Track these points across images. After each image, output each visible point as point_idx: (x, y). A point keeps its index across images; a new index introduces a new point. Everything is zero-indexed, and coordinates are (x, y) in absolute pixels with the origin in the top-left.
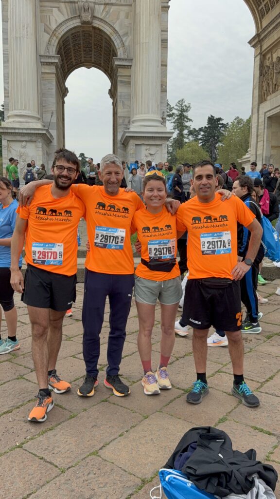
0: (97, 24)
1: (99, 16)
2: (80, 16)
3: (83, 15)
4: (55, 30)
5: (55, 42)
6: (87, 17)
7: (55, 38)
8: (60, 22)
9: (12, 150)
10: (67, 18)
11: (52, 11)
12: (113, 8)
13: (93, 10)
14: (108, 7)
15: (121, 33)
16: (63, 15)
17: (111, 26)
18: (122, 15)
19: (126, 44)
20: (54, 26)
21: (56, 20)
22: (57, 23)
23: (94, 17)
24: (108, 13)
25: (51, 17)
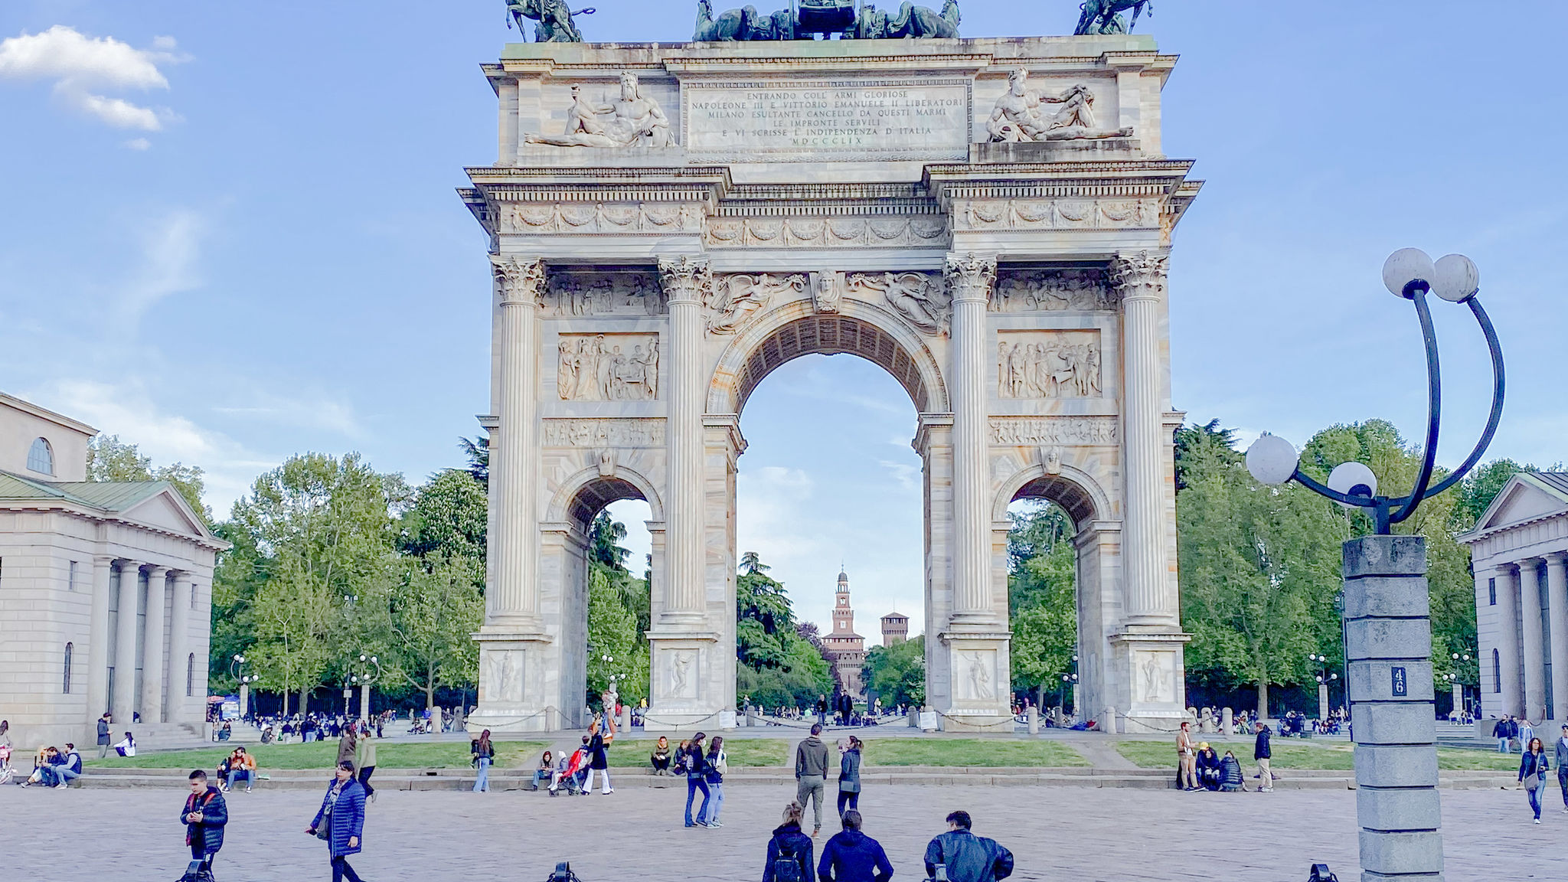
0: (621, 474)
1: (626, 464)
2: (597, 468)
3: (603, 467)
4: (562, 486)
5: (562, 502)
6: (607, 469)
7: (562, 497)
8: (569, 474)
9: (493, 663)
10: (580, 468)
11: (559, 461)
12: (645, 453)
13: (616, 459)
14: (637, 452)
15: (656, 485)
16: (574, 464)
17: (641, 478)
18: (658, 461)
20: (561, 481)
21: (565, 473)
22: (565, 476)
23: (617, 468)
24: (637, 459)
25: (557, 469)
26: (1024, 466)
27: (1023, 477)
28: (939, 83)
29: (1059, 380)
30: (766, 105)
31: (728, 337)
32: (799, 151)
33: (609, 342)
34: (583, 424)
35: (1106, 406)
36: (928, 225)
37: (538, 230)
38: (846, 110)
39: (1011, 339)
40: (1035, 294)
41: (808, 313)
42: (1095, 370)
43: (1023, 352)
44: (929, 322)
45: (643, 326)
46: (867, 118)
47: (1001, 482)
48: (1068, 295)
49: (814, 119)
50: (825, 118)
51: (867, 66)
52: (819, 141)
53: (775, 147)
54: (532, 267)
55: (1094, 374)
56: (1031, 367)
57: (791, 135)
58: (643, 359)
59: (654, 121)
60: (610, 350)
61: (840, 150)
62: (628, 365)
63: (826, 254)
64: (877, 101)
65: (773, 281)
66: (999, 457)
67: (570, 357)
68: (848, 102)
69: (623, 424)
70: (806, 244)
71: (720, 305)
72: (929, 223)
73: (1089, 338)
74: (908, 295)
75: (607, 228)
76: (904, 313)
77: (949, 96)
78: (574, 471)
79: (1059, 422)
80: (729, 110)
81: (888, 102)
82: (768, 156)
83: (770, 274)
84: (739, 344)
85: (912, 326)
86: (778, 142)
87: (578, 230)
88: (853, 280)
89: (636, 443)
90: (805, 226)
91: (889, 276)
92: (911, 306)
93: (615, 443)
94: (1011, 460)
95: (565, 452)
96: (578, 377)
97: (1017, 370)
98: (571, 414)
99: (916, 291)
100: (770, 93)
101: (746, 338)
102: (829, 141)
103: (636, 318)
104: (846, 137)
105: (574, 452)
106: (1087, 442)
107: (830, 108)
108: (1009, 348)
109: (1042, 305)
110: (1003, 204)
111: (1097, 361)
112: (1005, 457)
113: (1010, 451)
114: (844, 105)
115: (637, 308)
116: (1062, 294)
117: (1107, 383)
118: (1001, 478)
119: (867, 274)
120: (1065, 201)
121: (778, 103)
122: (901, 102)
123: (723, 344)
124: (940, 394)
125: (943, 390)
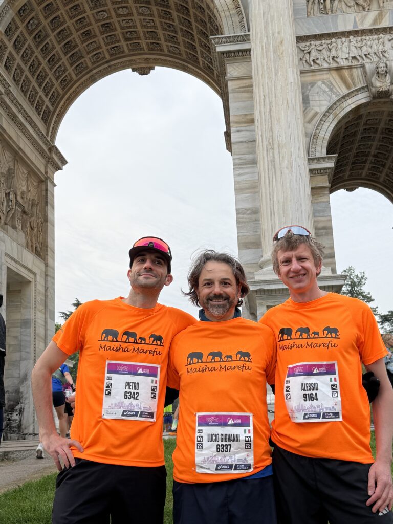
26: (344, 91)
27: (345, 104)
47: (316, 113)
66: (313, 84)
94: (328, 86)
112: (320, 83)
113: (326, 76)
118: (318, 110)
124: (236, 19)
125: (239, 13)
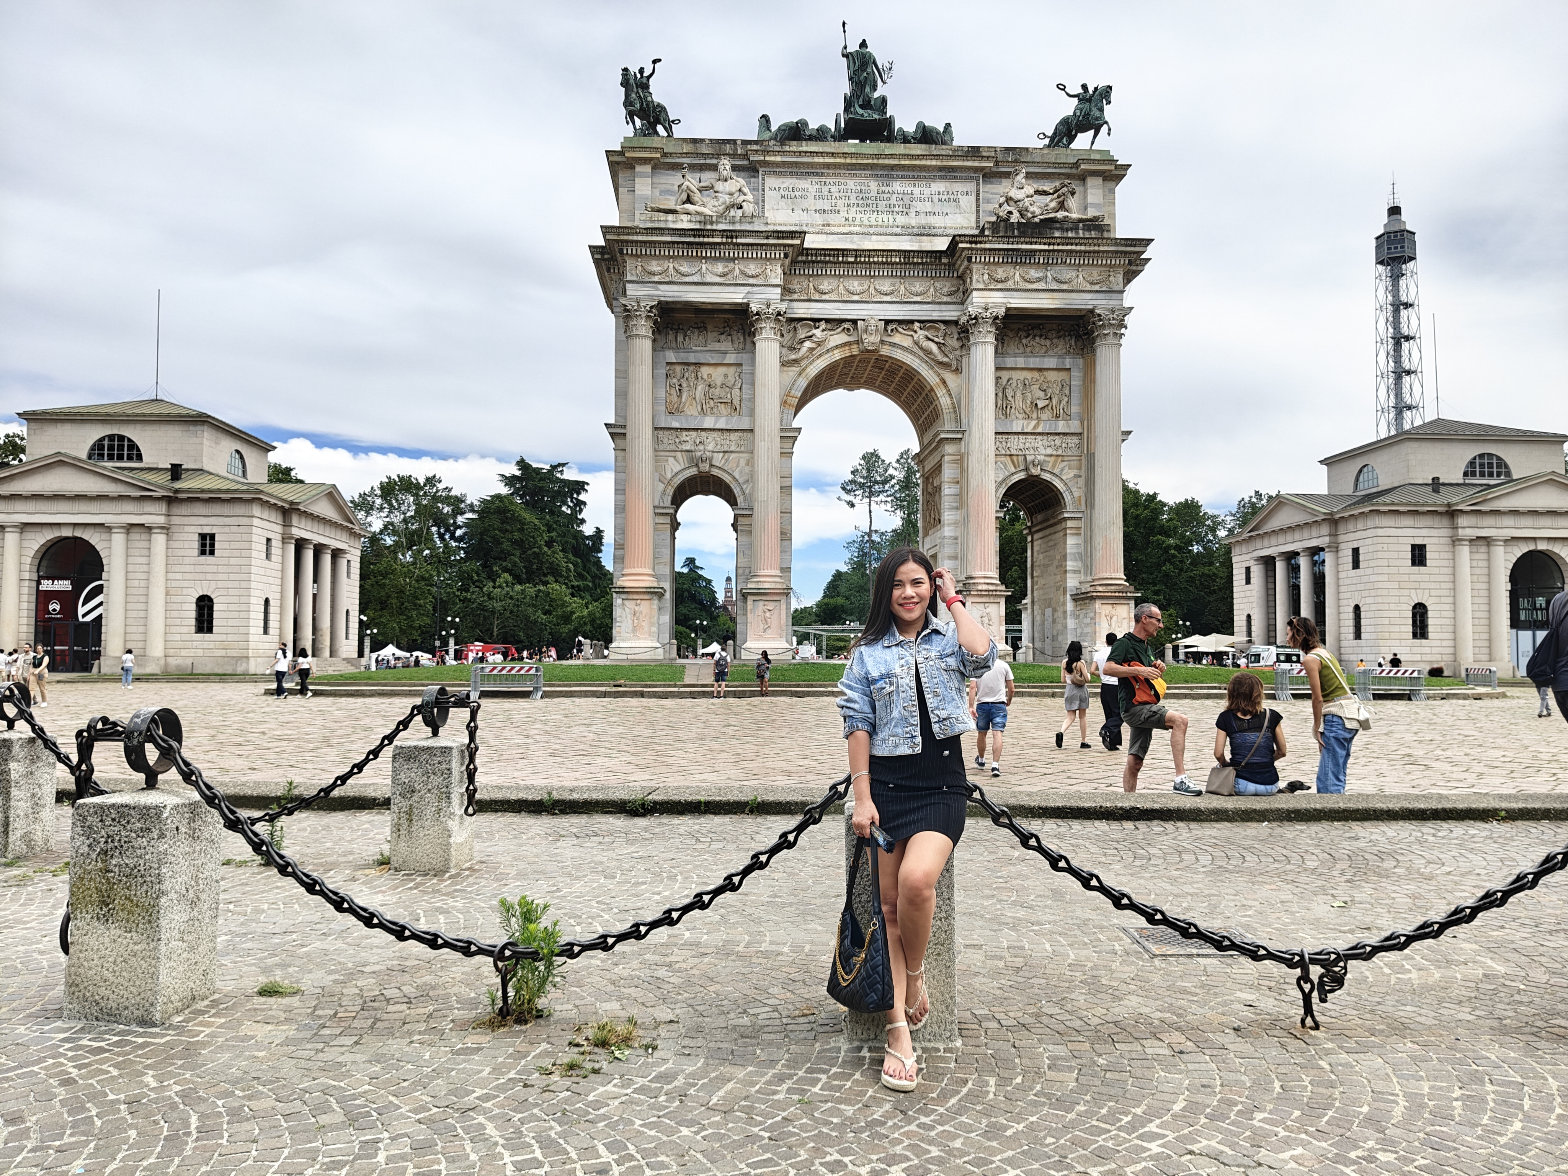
0: (715, 472)
1: (717, 464)
2: (697, 465)
3: (701, 465)
4: (670, 479)
5: (670, 491)
6: (705, 467)
7: (669, 487)
8: (675, 471)
10: (683, 467)
11: (668, 461)
12: (733, 456)
13: (711, 459)
14: (727, 455)
15: (741, 481)
16: (679, 464)
17: (730, 474)
18: (743, 462)
19: (747, 492)
20: (669, 476)
21: (671, 469)
22: (672, 471)
23: (712, 466)
24: (727, 460)
25: (666, 465)
26: (1013, 470)
27: (1013, 478)
28: (955, 178)
29: (1040, 406)
30: (825, 189)
31: (794, 370)
32: (850, 226)
33: (705, 371)
34: (684, 433)
35: (1074, 426)
36: (946, 286)
37: (656, 279)
38: (886, 196)
39: (1005, 375)
40: (1024, 341)
41: (855, 352)
42: (1066, 399)
43: (1013, 386)
44: (945, 360)
45: (731, 358)
46: (901, 203)
47: (999, 479)
48: (1048, 343)
49: (861, 202)
50: (870, 202)
51: (903, 162)
52: (865, 219)
53: (832, 222)
54: (651, 307)
55: (1064, 402)
56: (1019, 394)
57: (843, 214)
58: (730, 384)
59: (742, 198)
60: (705, 377)
61: (881, 227)
62: (718, 389)
63: (871, 306)
64: (909, 189)
65: (829, 326)
67: (675, 380)
68: (887, 189)
69: (715, 434)
70: (856, 298)
71: (789, 344)
72: (948, 284)
73: (1063, 375)
74: (929, 339)
75: (709, 278)
76: (928, 352)
77: (963, 189)
78: (679, 468)
79: (1039, 438)
80: (797, 194)
81: (916, 191)
82: (826, 229)
83: (828, 321)
84: (804, 375)
85: (933, 363)
86: (833, 219)
87: (687, 279)
88: (890, 328)
89: (726, 448)
90: (855, 285)
91: (917, 324)
92: (934, 348)
93: (711, 447)
94: (1004, 465)
95: (673, 454)
96: (680, 396)
97: (1010, 398)
98: (676, 425)
99: (937, 336)
100: (828, 181)
101: (808, 370)
102: (873, 220)
103: (726, 352)
104: (885, 217)
105: (679, 454)
106: (1060, 453)
107: (873, 194)
108: (1004, 381)
109: (1028, 350)
110: (1010, 270)
111: (1067, 392)
112: (1002, 463)
113: (1003, 459)
114: (883, 192)
115: (726, 345)
116: (1043, 342)
117: (1075, 409)
119: (900, 322)
120: (1057, 268)
121: (834, 189)
122: (927, 191)
123: (791, 374)
124: (953, 415)
125: (955, 412)
